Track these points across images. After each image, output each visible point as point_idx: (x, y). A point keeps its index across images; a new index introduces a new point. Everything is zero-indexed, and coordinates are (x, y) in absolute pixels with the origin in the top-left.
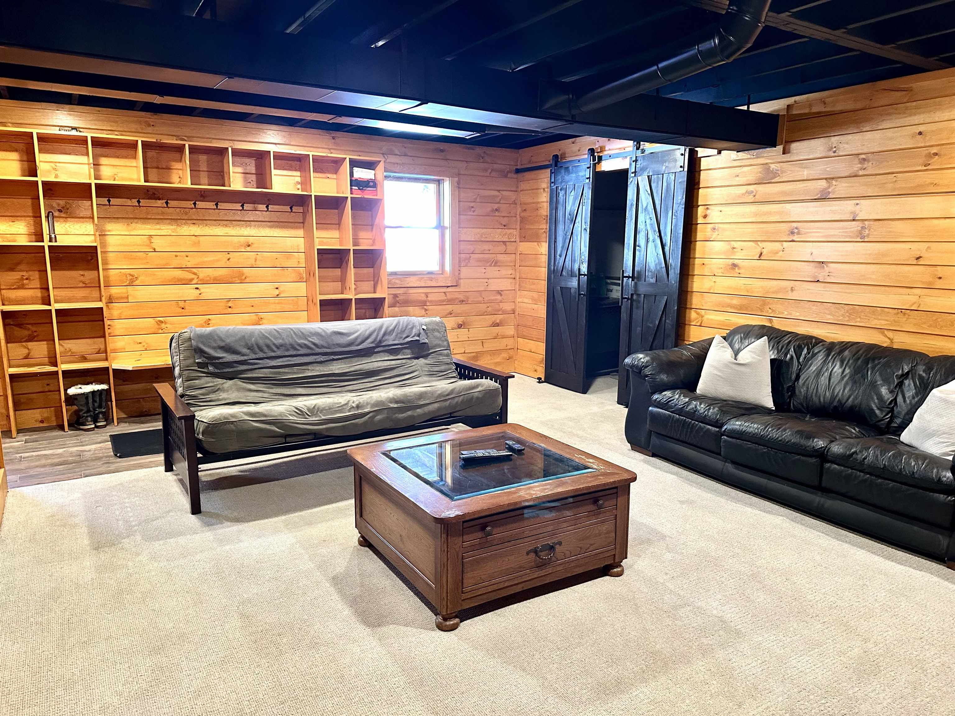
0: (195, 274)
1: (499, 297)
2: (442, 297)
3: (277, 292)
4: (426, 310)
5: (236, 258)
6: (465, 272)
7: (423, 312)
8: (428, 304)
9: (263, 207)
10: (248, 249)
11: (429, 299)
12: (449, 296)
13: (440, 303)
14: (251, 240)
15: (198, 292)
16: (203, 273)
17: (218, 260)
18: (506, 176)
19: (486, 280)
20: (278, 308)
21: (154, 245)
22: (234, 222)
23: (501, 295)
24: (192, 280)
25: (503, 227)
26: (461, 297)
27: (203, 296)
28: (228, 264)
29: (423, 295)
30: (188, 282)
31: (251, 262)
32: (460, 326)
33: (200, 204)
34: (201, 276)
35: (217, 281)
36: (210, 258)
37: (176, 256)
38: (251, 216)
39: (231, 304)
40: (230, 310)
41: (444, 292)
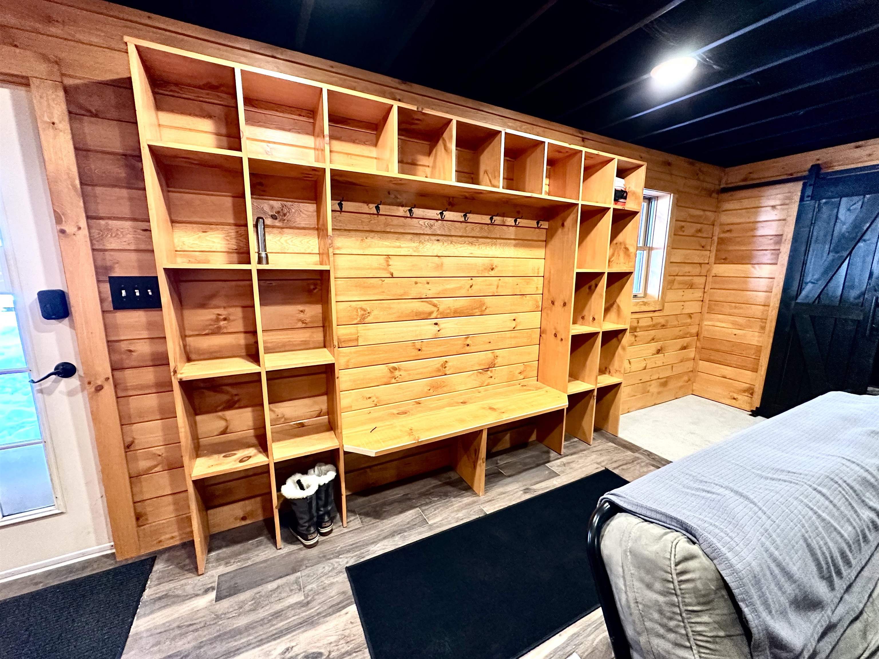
0: (435, 305)
1: (689, 320)
2: (650, 323)
3: (513, 324)
4: (636, 336)
5: (480, 285)
6: (671, 295)
8: (638, 330)
9: (510, 221)
10: (492, 273)
11: (640, 325)
12: (655, 321)
13: (647, 328)
14: (496, 261)
15: (437, 328)
16: (445, 304)
17: (460, 288)
18: (710, 196)
19: (682, 303)
20: (513, 342)
21: (392, 269)
22: (480, 240)
23: (691, 317)
24: (431, 313)
25: (701, 248)
26: (662, 321)
27: (442, 333)
28: (471, 292)
29: (635, 321)
30: (426, 316)
31: (493, 289)
32: (658, 352)
33: (449, 215)
34: (442, 308)
35: (457, 314)
36: (452, 285)
37: (416, 283)
38: (497, 231)
39: (468, 342)
40: (468, 349)
41: (651, 317)
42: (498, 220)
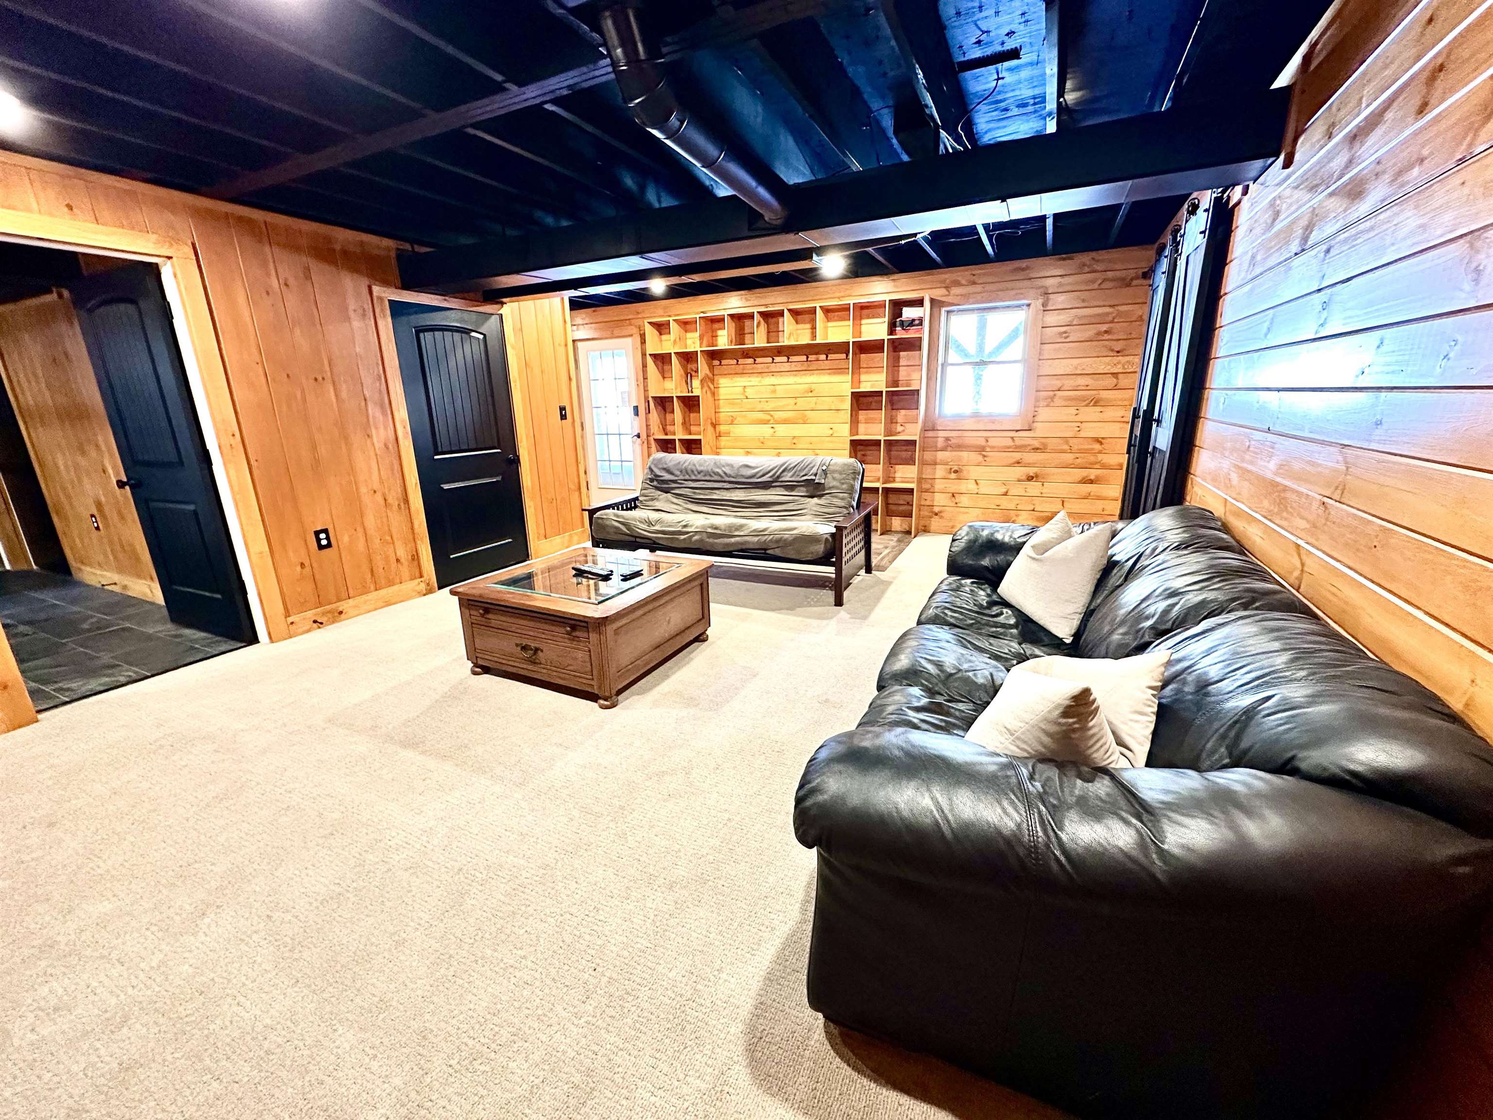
0: (772, 415)
1: (1097, 446)
2: (1010, 443)
3: (831, 432)
4: (984, 456)
5: (802, 403)
6: (1045, 414)
7: (981, 458)
8: (988, 449)
9: (823, 357)
10: (810, 394)
11: (989, 443)
12: (1018, 442)
13: (1006, 449)
14: (813, 386)
15: (772, 430)
16: (778, 415)
17: (788, 405)
18: (1129, 285)
19: (1079, 424)
20: (831, 446)
21: (747, 394)
22: (800, 372)
23: (1101, 443)
24: (769, 421)
25: (1115, 354)
26: (1036, 444)
27: (777, 434)
28: (796, 408)
29: (983, 440)
30: (767, 422)
31: (812, 406)
32: (1030, 478)
33: (777, 359)
34: (776, 417)
35: (785, 422)
36: (783, 403)
37: (760, 402)
38: (814, 366)
39: (795, 441)
40: (794, 446)
41: (1012, 438)
42: (812, 357)
